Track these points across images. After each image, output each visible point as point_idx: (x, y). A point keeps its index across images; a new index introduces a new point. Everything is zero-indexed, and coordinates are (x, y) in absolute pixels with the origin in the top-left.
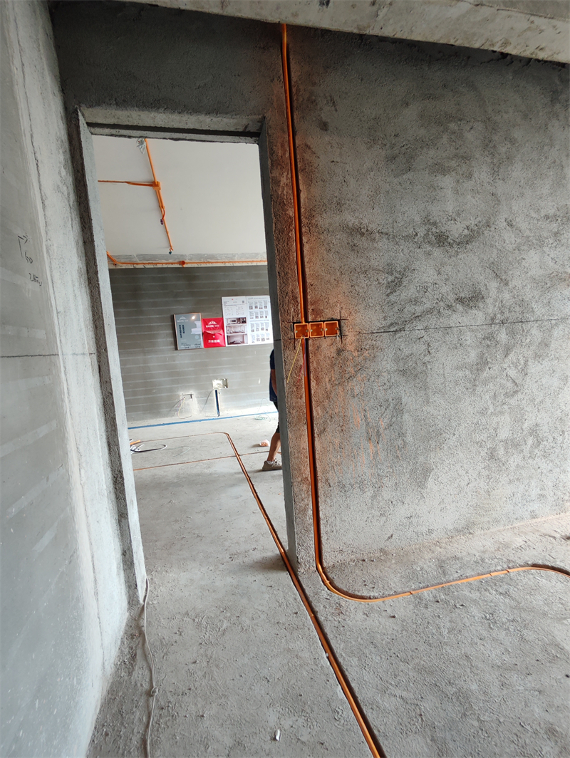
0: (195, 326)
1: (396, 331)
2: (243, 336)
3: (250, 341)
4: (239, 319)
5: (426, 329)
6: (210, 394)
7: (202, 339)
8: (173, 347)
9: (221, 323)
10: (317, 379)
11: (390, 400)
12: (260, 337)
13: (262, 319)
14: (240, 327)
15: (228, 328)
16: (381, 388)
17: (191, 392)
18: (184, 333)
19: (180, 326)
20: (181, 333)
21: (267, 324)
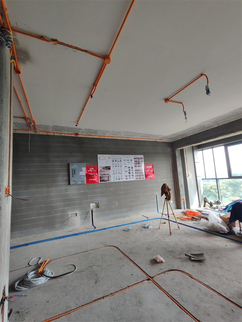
2: (109, 177)
3: (112, 180)
4: (106, 167)
6: (88, 213)
8: (67, 183)
12: (118, 178)
14: (107, 172)
15: (100, 172)
17: (77, 212)
18: (75, 174)
19: (73, 170)
20: (73, 174)
21: (121, 170)
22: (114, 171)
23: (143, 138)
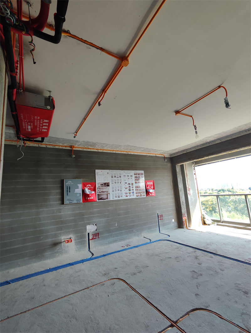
0: (78, 188)
2: (107, 195)
4: (105, 184)
9: (94, 186)
12: (117, 195)
14: (105, 189)
15: (98, 189)
18: (70, 192)
19: (67, 187)
20: (67, 192)
21: (121, 187)
22: (113, 188)
23: (143, 152)
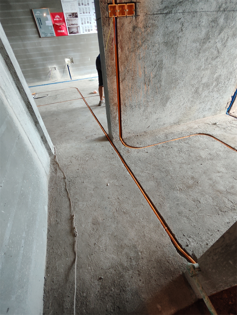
0: (47, 19)
1: (167, 14)
2: (77, 28)
3: (82, 32)
4: (73, 14)
5: (183, 12)
6: (64, 68)
7: (53, 30)
8: (37, 35)
9: (63, 17)
10: (122, 48)
11: (157, 61)
12: (87, 29)
13: (87, 14)
14: (74, 21)
15: (67, 21)
16: (154, 54)
17: (55, 66)
18: (42, 24)
19: (38, 18)
20: (39, 24)
21: (90, 18)
22: (82, 19)
